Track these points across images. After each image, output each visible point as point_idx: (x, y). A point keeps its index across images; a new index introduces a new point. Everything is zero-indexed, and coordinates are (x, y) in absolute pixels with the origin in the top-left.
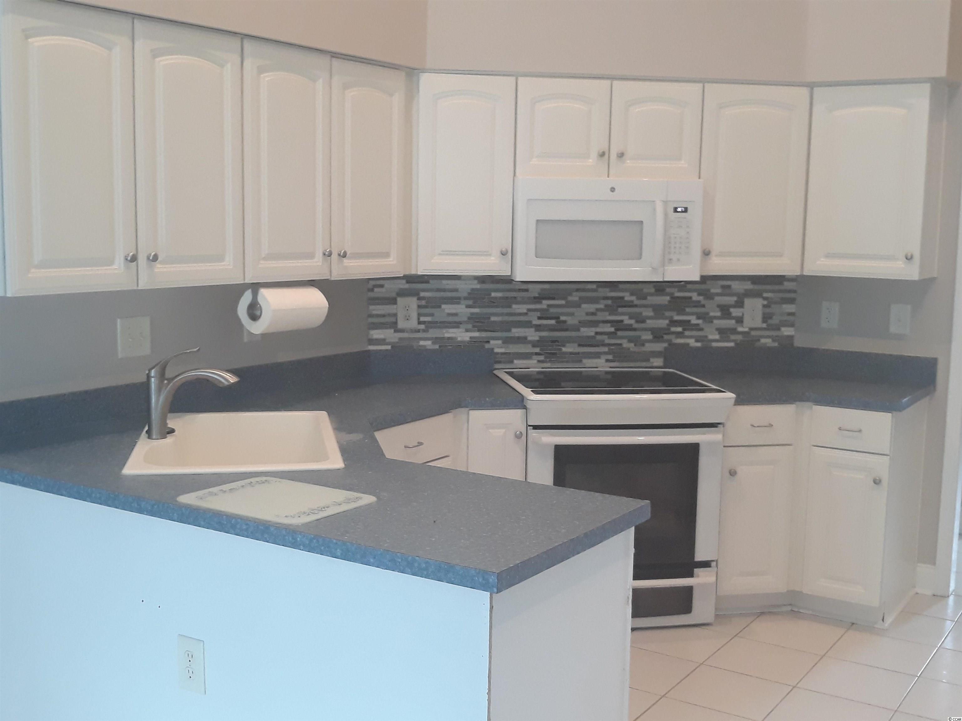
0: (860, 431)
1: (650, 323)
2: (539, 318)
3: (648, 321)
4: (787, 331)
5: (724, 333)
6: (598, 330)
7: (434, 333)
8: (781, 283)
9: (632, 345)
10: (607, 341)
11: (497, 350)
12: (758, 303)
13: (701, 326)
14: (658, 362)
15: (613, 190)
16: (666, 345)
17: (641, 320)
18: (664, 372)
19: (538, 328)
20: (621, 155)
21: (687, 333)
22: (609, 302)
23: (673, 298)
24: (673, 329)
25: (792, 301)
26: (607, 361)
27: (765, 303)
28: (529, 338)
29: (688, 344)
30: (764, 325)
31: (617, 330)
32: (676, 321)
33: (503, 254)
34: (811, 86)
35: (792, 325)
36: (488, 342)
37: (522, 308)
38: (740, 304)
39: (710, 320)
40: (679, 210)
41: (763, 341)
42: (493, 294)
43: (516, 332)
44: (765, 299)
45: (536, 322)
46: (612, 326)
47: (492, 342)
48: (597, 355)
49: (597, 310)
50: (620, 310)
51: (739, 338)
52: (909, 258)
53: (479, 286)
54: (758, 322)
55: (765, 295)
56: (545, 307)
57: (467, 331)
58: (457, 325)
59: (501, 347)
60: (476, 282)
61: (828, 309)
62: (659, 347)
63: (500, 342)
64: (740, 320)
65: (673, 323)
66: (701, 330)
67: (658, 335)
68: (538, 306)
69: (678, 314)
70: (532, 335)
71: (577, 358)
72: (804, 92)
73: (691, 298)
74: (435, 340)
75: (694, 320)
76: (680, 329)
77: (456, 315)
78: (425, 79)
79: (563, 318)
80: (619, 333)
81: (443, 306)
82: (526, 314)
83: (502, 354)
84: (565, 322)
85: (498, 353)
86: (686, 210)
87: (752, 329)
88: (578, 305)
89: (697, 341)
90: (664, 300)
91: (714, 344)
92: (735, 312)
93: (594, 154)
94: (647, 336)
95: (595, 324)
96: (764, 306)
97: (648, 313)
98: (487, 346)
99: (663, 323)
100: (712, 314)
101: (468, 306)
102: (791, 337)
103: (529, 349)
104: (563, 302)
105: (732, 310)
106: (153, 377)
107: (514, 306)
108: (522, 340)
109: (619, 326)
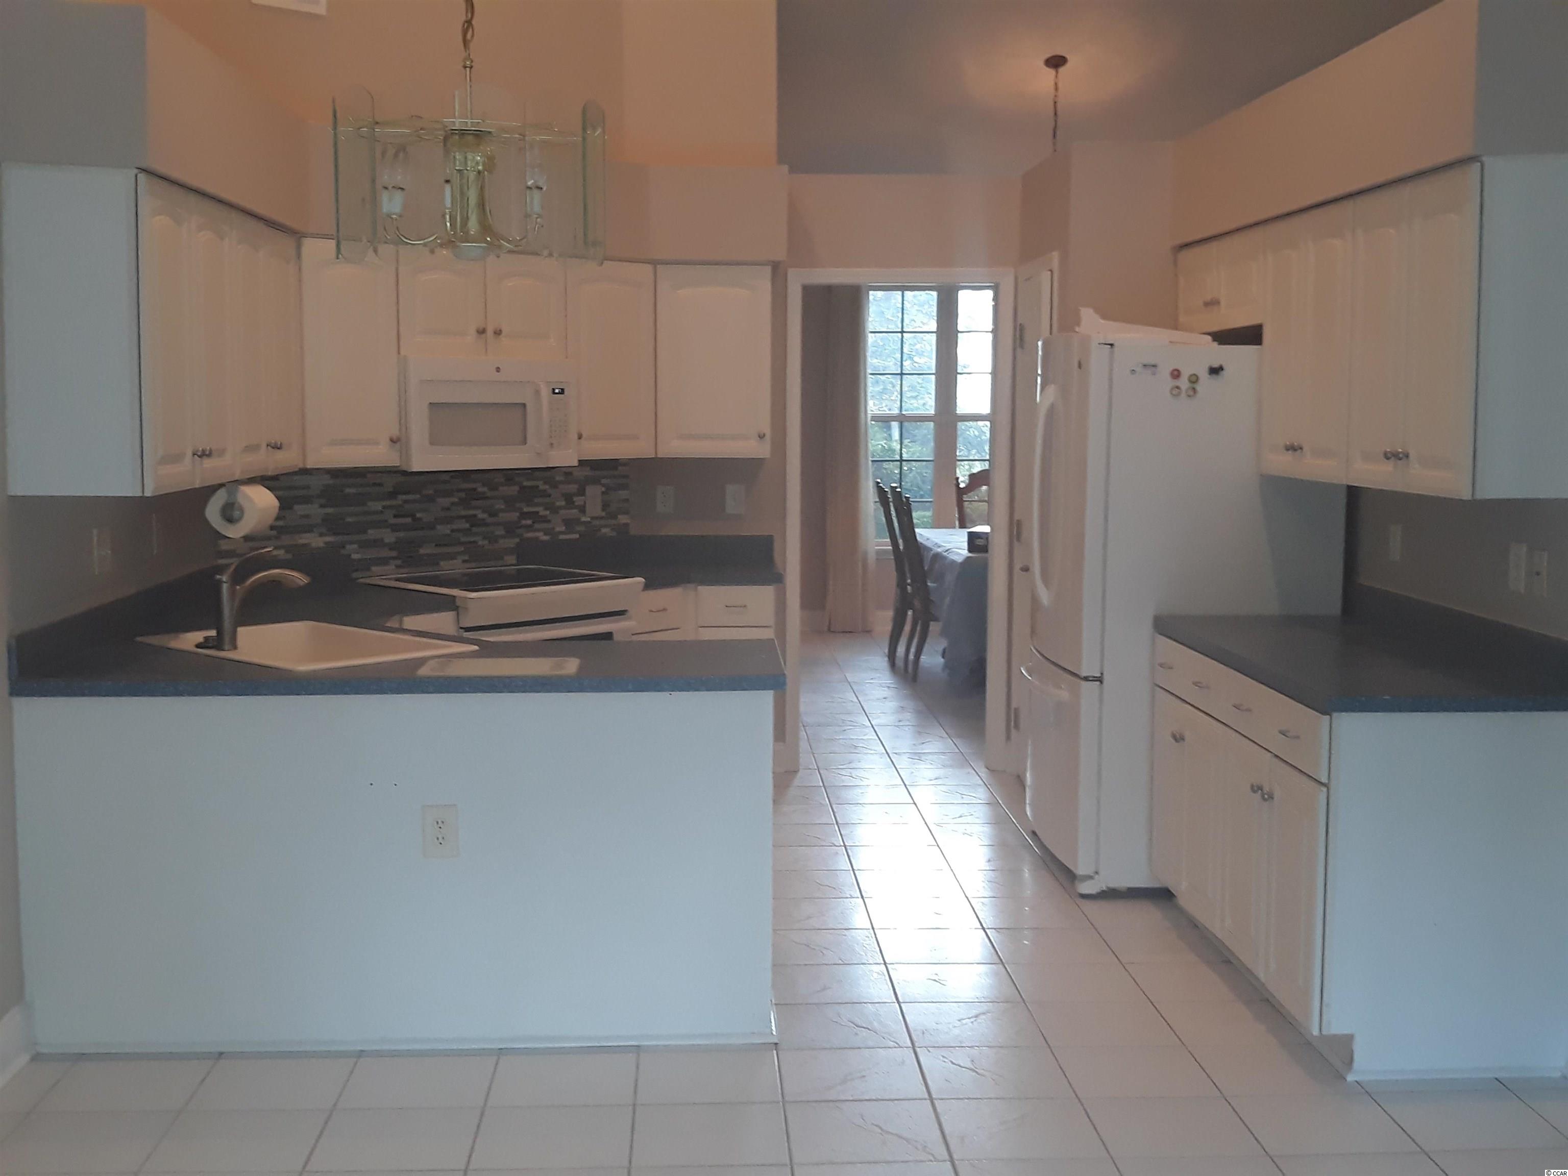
0: (745, 606)
1: (505, 517)
2: (395, 516)
3: (501, 515)
4: (623, 519)
5: (569, 524)
6: (455, 527)
7: (286, 540)
8: (616, 468)
9: (486, 542)
10: (463, 539)
11: (355, 556)
12: (598, 489)
13: (549, 518)
14: (511, 559)
15: (498, 370)
16: (517, 540)
17: (493, 514)
18: (518, 570)
19: (395, 528)
20: (498, 333)
21: (537, 526)
22: (463, 495)
23: (522, 488)
24: (524, 522)
25: (624, 487)
26: (464, 561)
27: (603, 489)
28: (387, 541)
29: (537, 538)
30: (603, 514)
31: (472, 526)
32: (527, 513)
33: (393, 441)
34: (654, 263)
35: (626, 513)
36: (344, 547)
37: (377, 506)
38: (581, 492)
39: (555, 510)
40: (557, 391)
41: (604, 530)
42: (348, 490)
43: (372, 534)
44: (603, 485)
45: (392, 521)
46: (467, 522)
47: (348, 547)
48: (452, 557)
49: (453, 504)
50: (474, 503)
51: (581, 528)
52: (761, 437)
53: (331, 482)
54: (599, 512)
55: (604, 481)
56: (400, 502)
57: (321, 535)
58: (309, 529)
59: (358, 553)
60: (327, 476)
61: (663, 493)
62: (511, 543)
63: (355, 546)
64: (583, 510)
65: (524, 515)
66: (549, 521)
67: (511, 530)
68: (394, 502)
69: (528, 506)
70: (389, 537)
71: (434, 561)
72: (649, 268)
73: (538, 487)
74: (288, 549)
75: (543, 512)
76: (529, 522)
77: (307, 516)
78: (309, 244)
79: (418, 515)
80: (474, 529)
81: (296, 507)
82: (382, 512)
83: (360, 560)
84: (420, 519)
85: (354, 560)
86: (562, 392)
87: (592, 518)
88: (431, 499)
89: (545, 534)
90: (513, 490)
91: (562, 537)
92: (578, 500)
93: (472, 331)
94: (500, 531)
95: (448, 520)
96: (603, 493)
97: (500, 505)
98: (343, 552)
99: (515, 516)
100: (558, 504)
101: (322, 506)
102: (626, 525)
103: (385, 553)
104: (418, 496)
105: (575, 499)
106: (225, 582)
107: (370, 504)
108: (377, 543)
109: (473, 521)
